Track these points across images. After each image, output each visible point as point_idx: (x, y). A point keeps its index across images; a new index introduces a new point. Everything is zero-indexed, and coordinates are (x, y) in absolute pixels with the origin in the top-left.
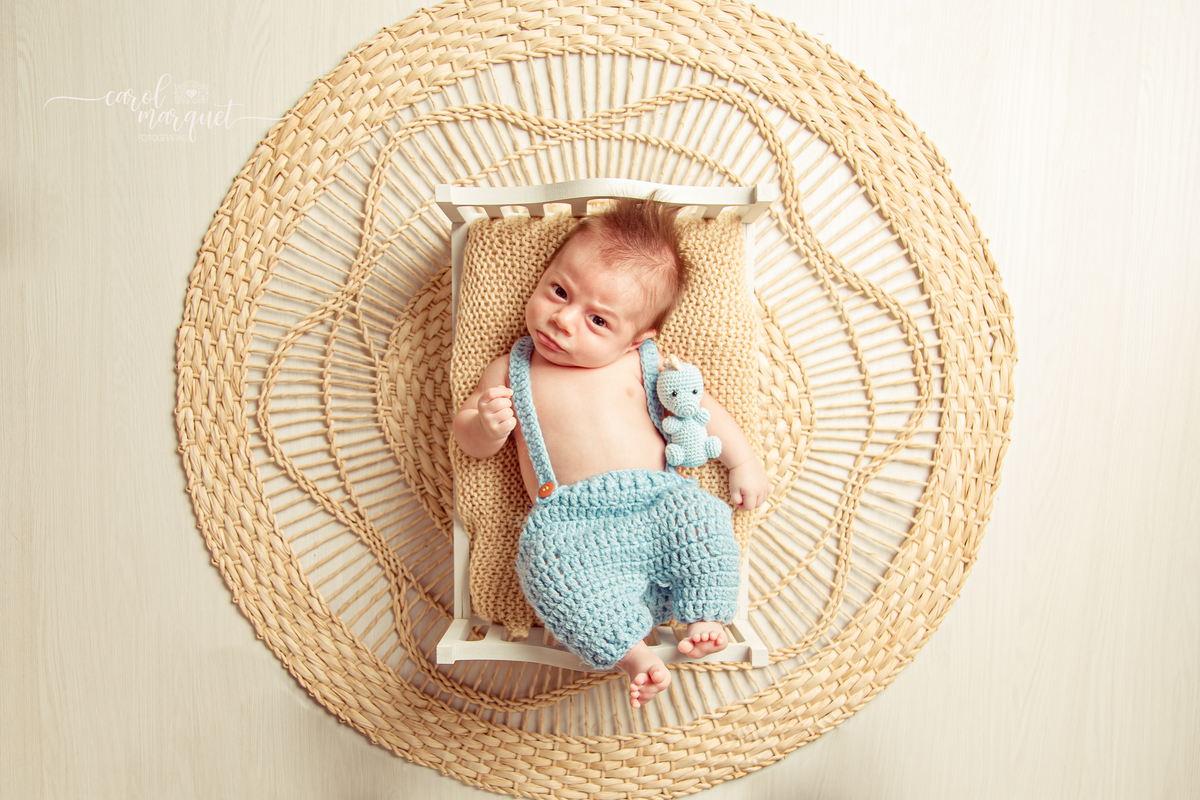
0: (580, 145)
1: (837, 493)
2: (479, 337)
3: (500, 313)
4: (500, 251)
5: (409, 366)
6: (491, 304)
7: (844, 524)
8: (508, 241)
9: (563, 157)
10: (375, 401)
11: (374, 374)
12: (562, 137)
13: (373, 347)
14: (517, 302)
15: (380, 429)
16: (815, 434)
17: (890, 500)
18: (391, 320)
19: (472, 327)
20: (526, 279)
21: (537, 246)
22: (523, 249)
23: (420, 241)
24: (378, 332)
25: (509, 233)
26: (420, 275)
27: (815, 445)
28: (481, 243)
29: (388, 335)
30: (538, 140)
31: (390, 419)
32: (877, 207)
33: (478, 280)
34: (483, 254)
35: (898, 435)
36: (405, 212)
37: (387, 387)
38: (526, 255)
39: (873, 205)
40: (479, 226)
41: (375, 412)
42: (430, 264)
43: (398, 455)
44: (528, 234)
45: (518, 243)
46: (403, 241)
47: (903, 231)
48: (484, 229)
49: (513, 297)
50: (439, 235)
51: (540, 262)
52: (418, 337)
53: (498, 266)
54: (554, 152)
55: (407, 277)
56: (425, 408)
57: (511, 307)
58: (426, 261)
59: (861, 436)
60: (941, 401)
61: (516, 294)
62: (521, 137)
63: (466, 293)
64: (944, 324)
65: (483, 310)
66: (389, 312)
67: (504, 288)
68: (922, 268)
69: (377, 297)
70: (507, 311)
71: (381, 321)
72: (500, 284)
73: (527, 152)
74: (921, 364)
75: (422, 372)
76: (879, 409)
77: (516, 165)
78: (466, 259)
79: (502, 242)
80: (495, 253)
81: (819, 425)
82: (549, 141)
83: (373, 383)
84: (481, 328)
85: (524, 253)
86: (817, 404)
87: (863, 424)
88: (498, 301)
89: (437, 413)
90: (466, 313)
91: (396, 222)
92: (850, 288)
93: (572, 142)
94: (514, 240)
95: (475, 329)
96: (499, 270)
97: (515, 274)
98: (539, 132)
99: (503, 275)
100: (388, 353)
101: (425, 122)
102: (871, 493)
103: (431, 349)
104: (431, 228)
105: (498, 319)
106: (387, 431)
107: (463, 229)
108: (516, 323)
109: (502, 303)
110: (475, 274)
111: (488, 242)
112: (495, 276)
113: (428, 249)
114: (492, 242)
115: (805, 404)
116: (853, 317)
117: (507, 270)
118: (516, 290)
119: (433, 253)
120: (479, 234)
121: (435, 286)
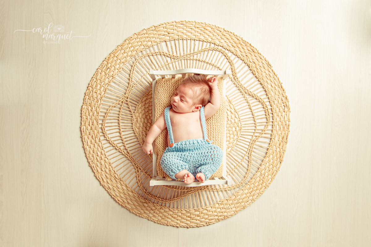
0: (183, 61)
1: (248, 145)
2: (159, 106)
3: (164, 100)
4: (164, 86)
5: (141, 115)
6: (162, 98)
7: (250, 153)
8: (166, 84)
9: (179, 64)
10: (132, 124)
11: (132, 117)
12: (179, 59)
13: (132, 110)
14: (169, 98)
15: (133, 131)
16: (242, 131)
17: (261, 147)
18: (136, 103)
19: (157, 104)
20: (171, 92)
21: (173, 85)
22: (170, 85)
23: (144, 84)
24: (133, 106)
25: (166, 82)
26: (143, 92)
27: (242, 133)
28: (160, 84)
29: (136, 107)
30: (173, 60)
31: (136, 128)
32: (255, 75)
33: (159, 92)
34: (160, 86)
35: (262, 130)
36: (140, 77)
37: (135, 120)
38: (171, 87)
39: (254, 75)
40: (159, 80)
41: (132, 126)
42: (146, 90)
43: (138, 137)
44: (171, 82)
45: (169, 84)
46: (139, 84)
47: (262, 81)
48: (161, 80)
50: (148, 83)
51: (174, 89)
52: (143, 108)
53: (164, 89)
54: (177, 63)
55: (140, 93)
56: (145, 125)
57: (167, 99)
58: (145, 89)
59: (253, 131)
60: (273, 122)
62: (169, 59)
63: (156, 96)
64: (272, 103)
65: (160, 100)
66: (136, 101)
67: (165, 94)
68: (266, 90)
69: (133, 98)
71: (134, 104)
73: (170, 63)
74: (267, 113)
75: (144, 116)
76: (258, 124)
77: (167, 65)
78: (156, 88)
79: (165, 84)
80: (163, 86)
81: (243, 128)
82: (175, 60)
83: (132, 119)
84: (160, 104)
85: (170, 86)
86: (242, 123)
87: (254, 128)
88: (164, 97)
89: (148, 126)
90: (156, 101)
91: (138, 79)
92: (249, 95)
93: (181, 60)
94: (168, 83)
97: (168, 91)
98: (173, 58)
100: (136, 111)
101: (145, 55)
102: (256, 145)
103: (146, 111)
104: (146, 81)
105: (164, 102)
106: (135, 131)
107: (155, 81)
108: (168, 103)
109: (165, 98)
110: (158, 91)
111: (161, 83)
112: (163, 91)
113: (146, 86)
114: (162, 84)
115: (239, 123)
116: (250, 102)
117: (166, 90)
118: (168, 95)
119: (147, 87)
120: (159, 82)
121: (147, 95)
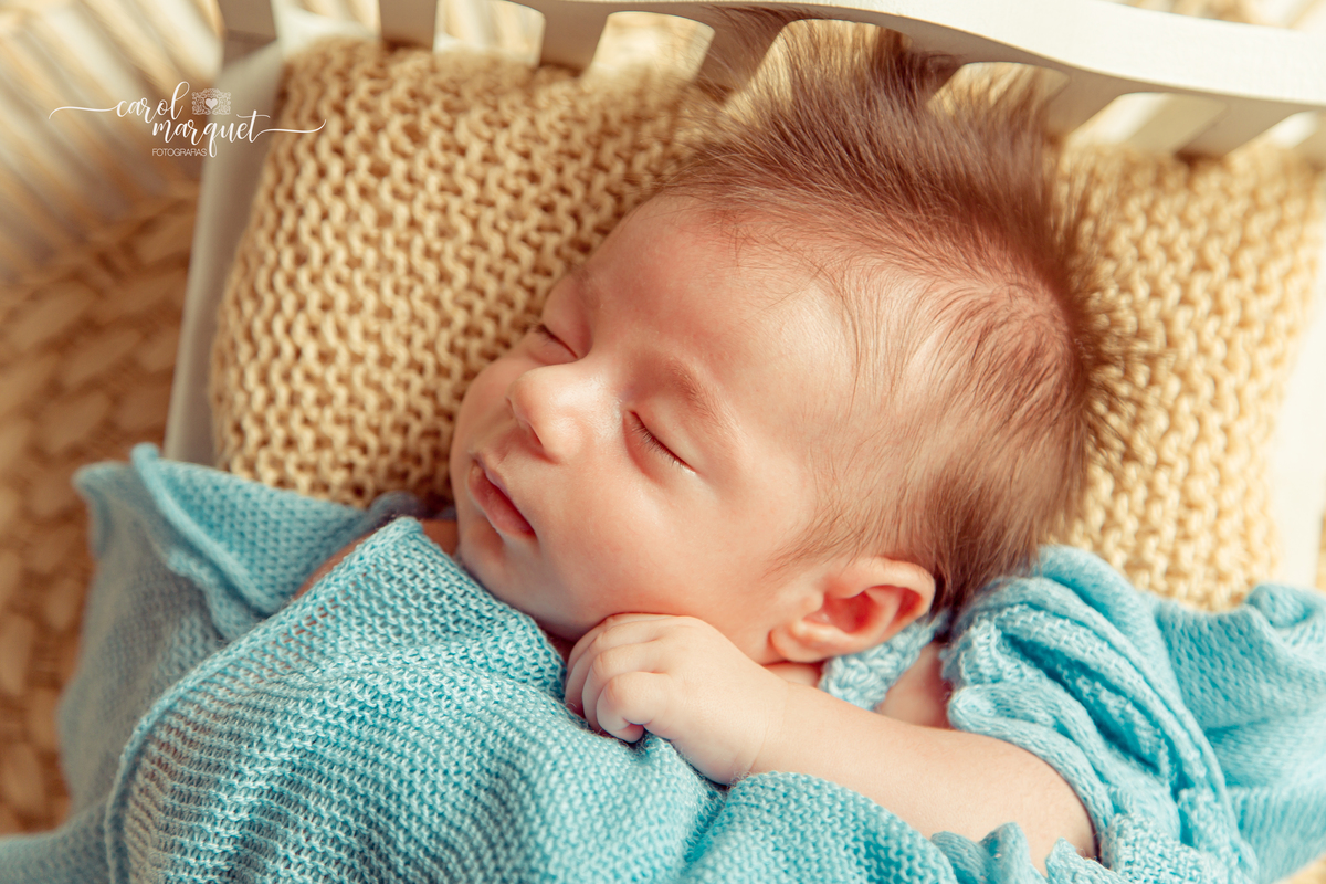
3: (372, 399)
4: (399, 167)
6: (343, 358)
8: (436, 137)
14: (442, 371)
19: (253, 434)
20: (491, 287)
21: (549, 177)
22: (493, 174)
25: (447, 108)
28: (334, 125)
33: (301, 260)
34: (335, 169)
38: (504, 201)
40: (336, 64)
44: (519, 125)
45: (476, 149)
48: (356, 74)
49: (430, 346)
51: (552, 241)
53: (385, 220)
57: (417, 383)
61: (445, 337)
63: (248, 307)
65: (309, 377)
67: (401, 306)
70: (400, 398)
72: (387, 291)
78: (268, 177)
79: (414, 134)
80: (380, 171)
84: (290, 443)
85: (493, 190)
88: (372, 351)
90: (243, 387)
94: (462, 134)
95: (265, 443)
96: (389, 238)
97: (450, 264)
99: (400, 259)
104: (118, 50)
105: (360, 418)
107: (263, 66)
108: (425, 448)
109: (386, 361)
110: (293, 238)
111: (362, 124)
112: (370, 256)
114: (376, 128)
117: (418, 243)
118: (446, 322)
120: (334, 91)
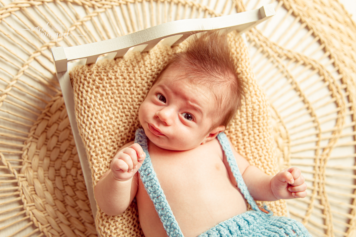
0: (117, 9)
1: (310, 173)
2: (98, 144)
3: (111, 126)
4: (101, 86)
5: (41, 172)
6: (104, 121)
7: (321, 190)
8: (105, 78)
9: (108, 19)
10: (21, 202)
11: (16, 184)
12: (106, 6)
13: (11, 166)
14: (122, 116)
15: (29, 220)
16: (292, 143)
17: (339, 169)
18: (20, 145)
19: (92, 139)
20: (125, 100)
21: (128, 78)
22: (118, 81)
23: (28, 89)
24: (12, 155)
25: (105, 72)
26: (33, 110)
27: (293, 150)
28: (86, 83)
29: (20, 156)
30: (90, 10)
31: (35, 211)
32: (291, 11)
33: (89, 107)
34: (89, 90)
35: (333, 132)
36: (12, 73)
37: (28, 190)
38: (122, 84)
39: (288, 10)
40: (80, 72)
41: (22, 209)
42: (38, 102)
43: (46, 233)
44: (119, 71)
45: (113, 77)
46: (14, 91)
47: (308, 21)
48: (85, 72)
49: (118, 113)
50: (40, 83)
51: (132, 88)
52: (43, 151)
53: (102, 95)
54: (103, 16)
55: (24, 114)
56: (58, 195)
57: (118, 120)
58: (35, 101)
59: (315, 139)
60: (350, 108)
61: (120, 111)
62: (79, 10)
63: (82, 118)
64: (341, 66)
65: (98, 126)
66: (17, 140)
67: (110, 109)
68: (323, 39)
69: (5, 132)
70: (115, 124)
71: (13, 147)
72: (107, 107)
73: (86, 19)
74: (335, 90)
75: (52, 171)
76: (320, 121)
78: (76, 95)
79: (101, 79)
80: (98, 88)
81: (292, 138)
82: (98, 10)
83: (16, 190)
84: (99, 138)
85: (120, 84)
86: (288, 126)
87: (314, 131)
88: (108, 118)
89: (68, 197)
90: (86, 131)
92: (288, 59)
93: (112, 8)
94: (110, 76)
95: (94, 140)
96: (104, 98)
97: (116, 98)
98: (90, 5)
99: (107, 101)
100: (24, 168)
102: (328, 168)
105: (110, 130)
106: (35, 220)
109: (111, 119)
110: (86, 104)
111: (91, 81)
112: (102, 102)
113: (35, 92)
114: (94, 81)
115: (282, 128)
116: (293, 73)
117: (109, 97)
118: (119, 108)
119: (39, 95)
120: (83, 77)
121: (46, 115)
